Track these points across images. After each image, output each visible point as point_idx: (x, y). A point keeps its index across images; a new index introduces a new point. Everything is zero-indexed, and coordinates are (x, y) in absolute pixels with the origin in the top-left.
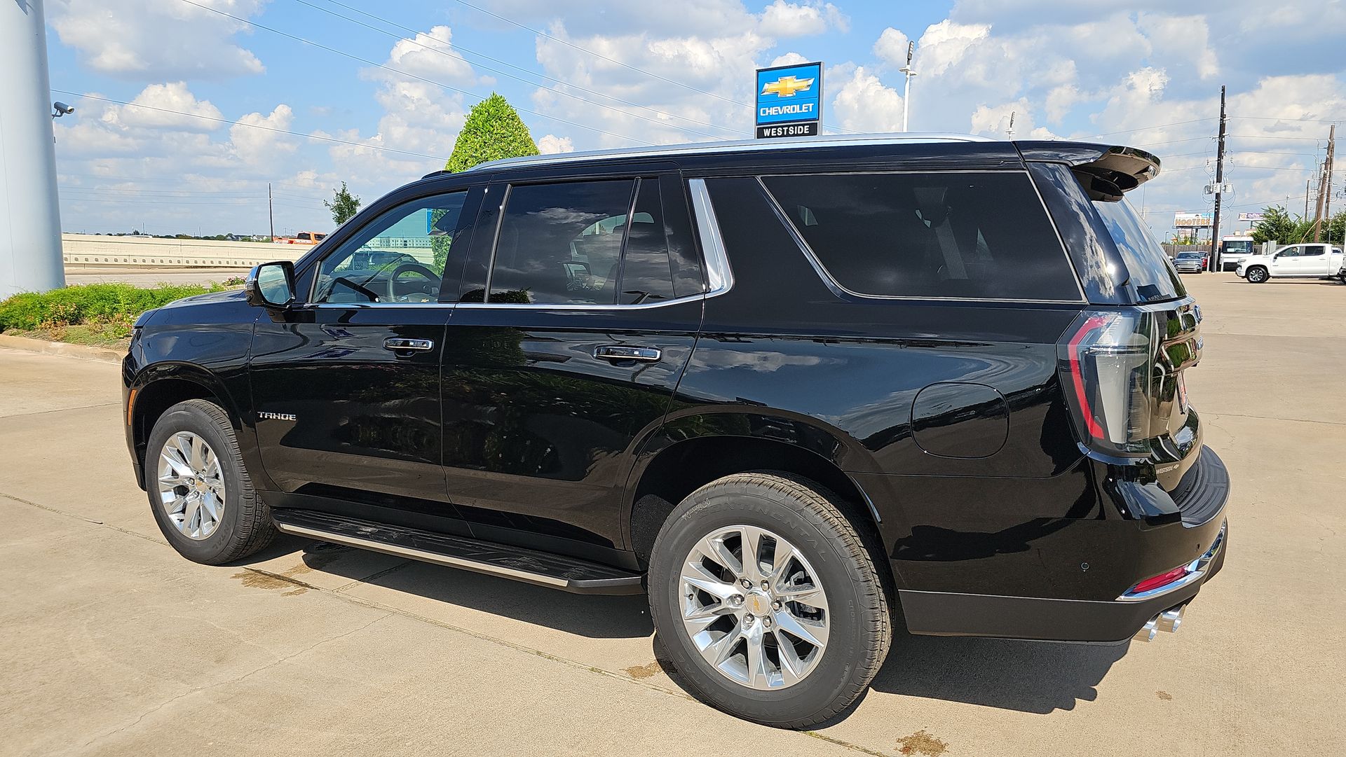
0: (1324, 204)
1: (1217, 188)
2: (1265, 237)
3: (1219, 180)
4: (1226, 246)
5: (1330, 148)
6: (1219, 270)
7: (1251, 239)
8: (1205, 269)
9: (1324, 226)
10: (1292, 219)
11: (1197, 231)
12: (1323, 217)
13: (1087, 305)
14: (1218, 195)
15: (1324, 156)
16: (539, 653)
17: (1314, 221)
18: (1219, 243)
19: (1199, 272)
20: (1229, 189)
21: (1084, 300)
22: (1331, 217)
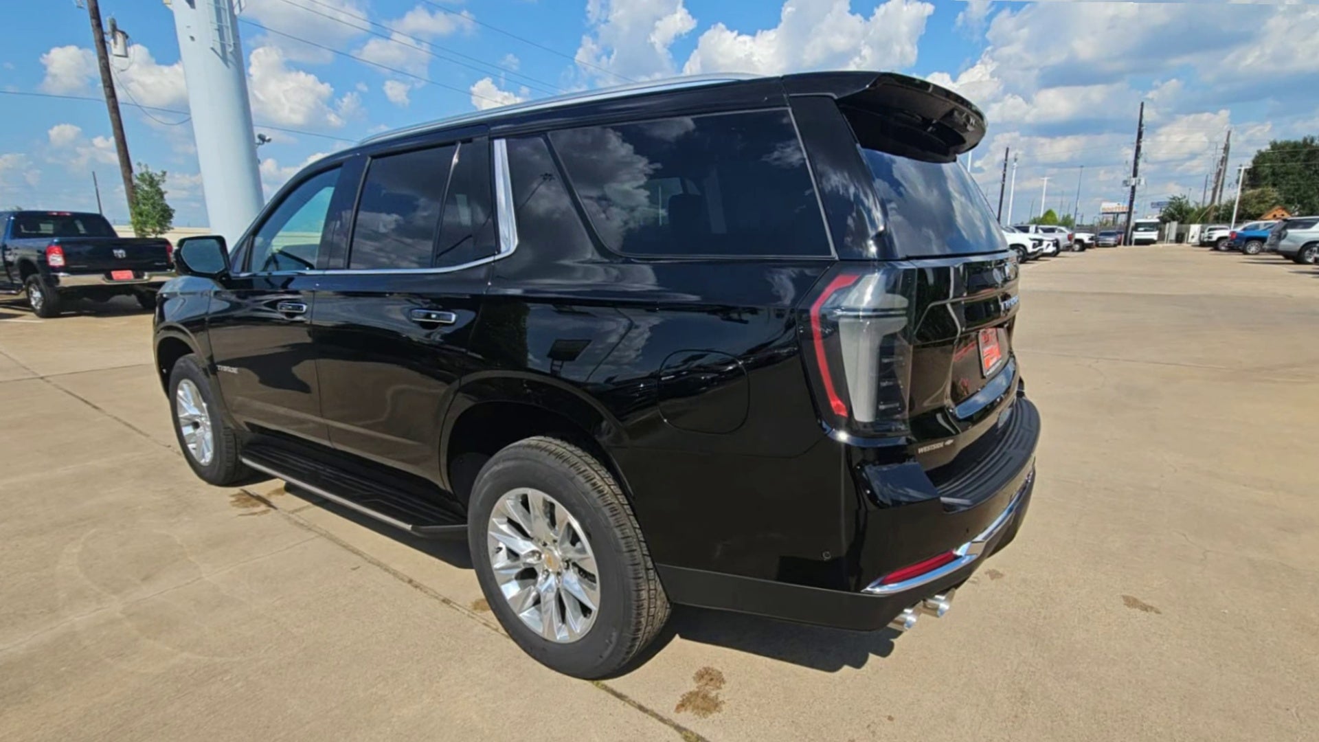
0: (1218, 193)
1: (1133, 181)
2: (1169, 219)
3: (1135, 175)
4: (1137, 226)
5: (1226, 149)
6: (1130, 244)
7: (1157, 220)
8: (1119, 244)
9: (1217, 209)
10: (1192, 205)
11: (1117, 216)
12: (1216, 203)
13: (836, 261)
14: (1133, 188)
15: (1220, 154)
16: (410, 581)
17: (1208, 206)
18: (1132, 224)
19: (1115, 246)
20: (1143, 182)
21: (834, 255)
22: (1224, 201)
